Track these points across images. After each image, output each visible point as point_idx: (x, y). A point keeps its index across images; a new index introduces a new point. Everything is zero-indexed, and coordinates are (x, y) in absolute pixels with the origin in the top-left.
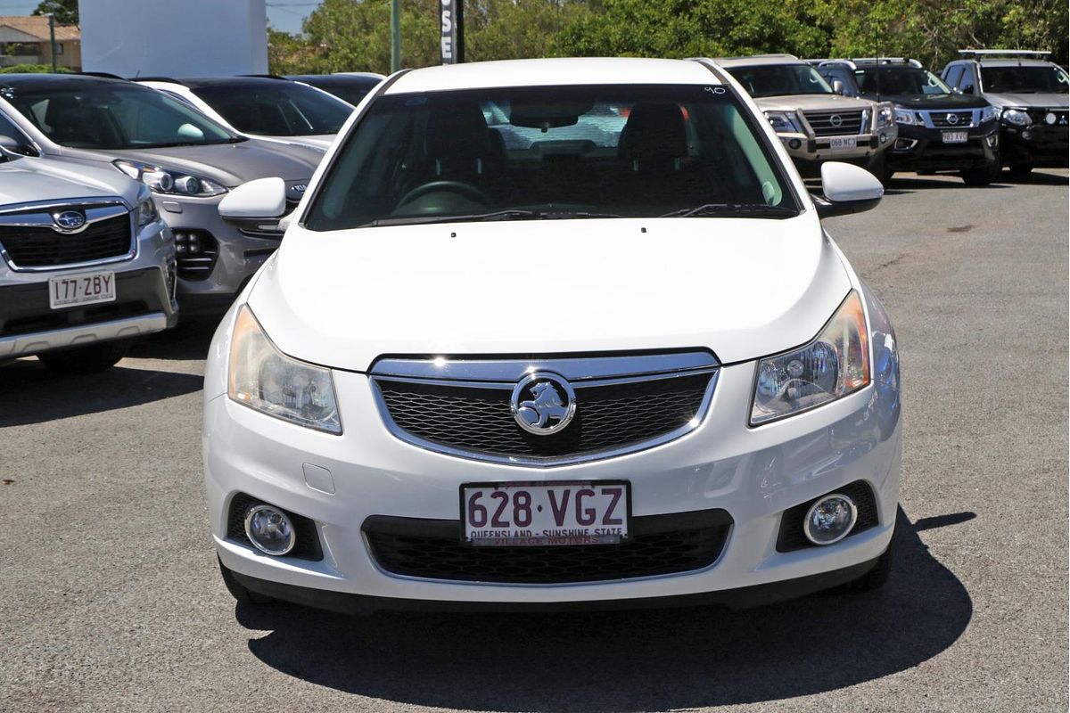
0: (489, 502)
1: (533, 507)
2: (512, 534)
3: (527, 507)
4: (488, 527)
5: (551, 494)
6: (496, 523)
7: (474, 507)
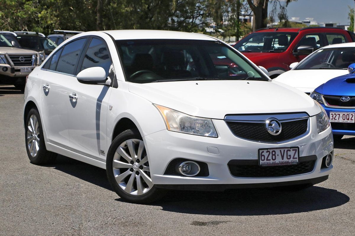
0: (266, 154)
1: (276, 155)
2: (271, 163)
3: (275, 155)
4: (265, 161)
5: (281, 151)
6: (267, 160)
7: (262, 155)
